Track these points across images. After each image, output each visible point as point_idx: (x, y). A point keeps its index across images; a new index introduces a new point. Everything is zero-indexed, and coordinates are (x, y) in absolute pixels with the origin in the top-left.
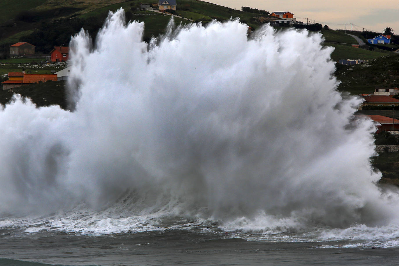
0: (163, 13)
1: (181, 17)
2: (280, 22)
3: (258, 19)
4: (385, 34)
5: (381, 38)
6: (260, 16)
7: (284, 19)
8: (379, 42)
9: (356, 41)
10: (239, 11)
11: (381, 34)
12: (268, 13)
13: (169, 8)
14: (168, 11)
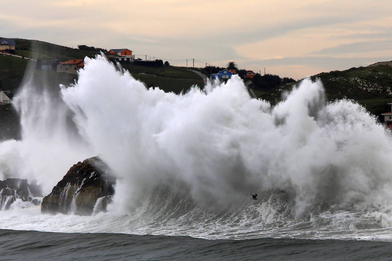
0: (3, 53)
1: (21, 57)
2: (120, 59)
4: (228, 69)
5: (225, 72)
7: (123, 56)
8: (224, 77)
11: (225, 69)
12: (106, 50)
13: (8, 47)
14: (7, 51)
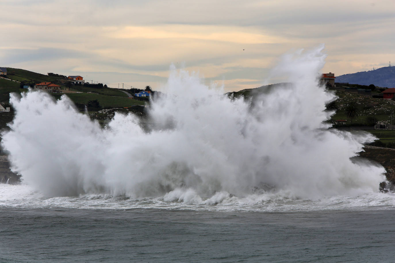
1: (11, 80)
2: (75, 83)
3: (60, 81)
4: (146, 90)
5: (144, 92)
6: (61, 79)
7: (77, 80)
8: (142, 95)
9: (127, 95)
10: (46, 76)
11: (143, 90)
12: (66, 77)
13: (2, 73)
14: (1, 75)
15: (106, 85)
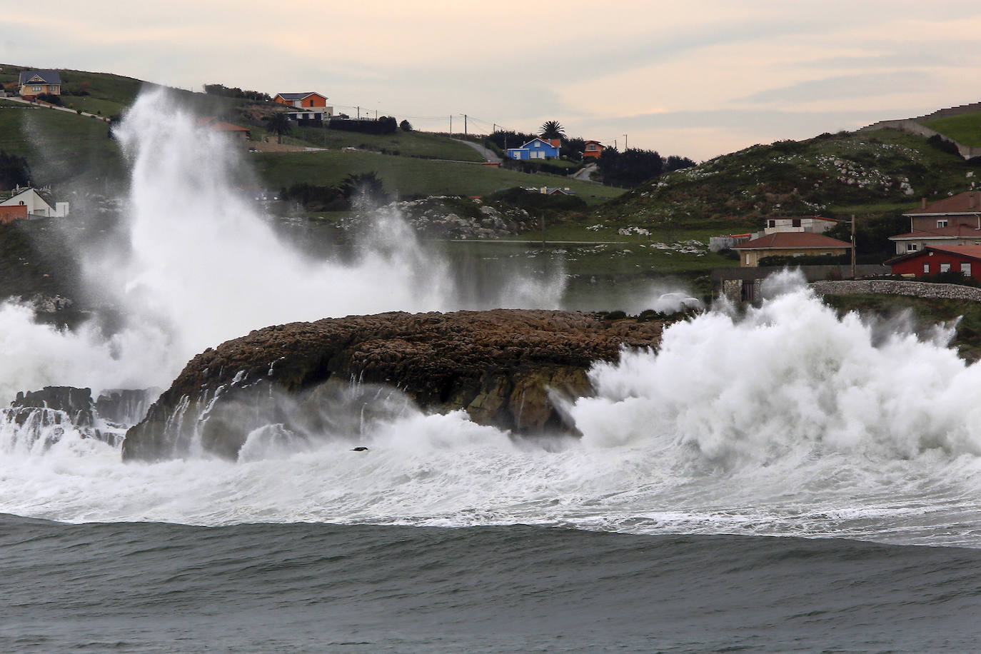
0: (34, 103)
1: (75, 112)
2: (300, 117)
3: (246, 111)
4: (544, 137)
5: (537, 145)
6: (251, 104)
7: (306, 109)
8: (533, 155)
9: (480, 154)
10: (199, 94)
11: (536, 137)
12: (267, 96)
13: (44, 90)
14: (42, 97)
15: (405, 123)
